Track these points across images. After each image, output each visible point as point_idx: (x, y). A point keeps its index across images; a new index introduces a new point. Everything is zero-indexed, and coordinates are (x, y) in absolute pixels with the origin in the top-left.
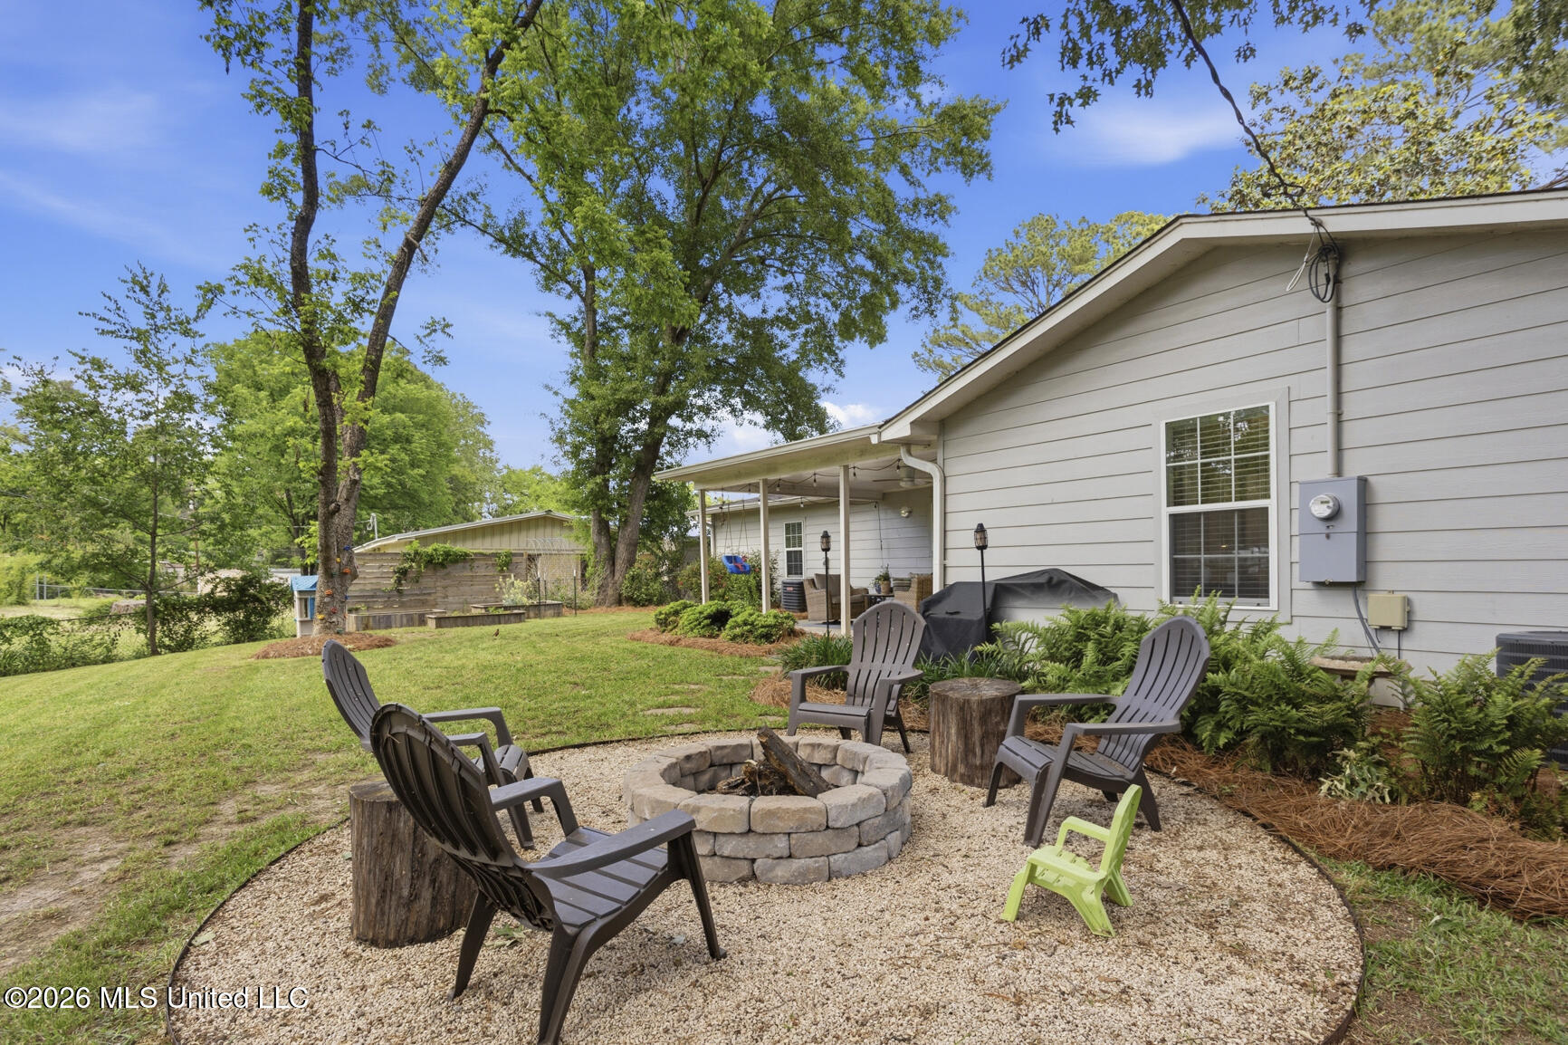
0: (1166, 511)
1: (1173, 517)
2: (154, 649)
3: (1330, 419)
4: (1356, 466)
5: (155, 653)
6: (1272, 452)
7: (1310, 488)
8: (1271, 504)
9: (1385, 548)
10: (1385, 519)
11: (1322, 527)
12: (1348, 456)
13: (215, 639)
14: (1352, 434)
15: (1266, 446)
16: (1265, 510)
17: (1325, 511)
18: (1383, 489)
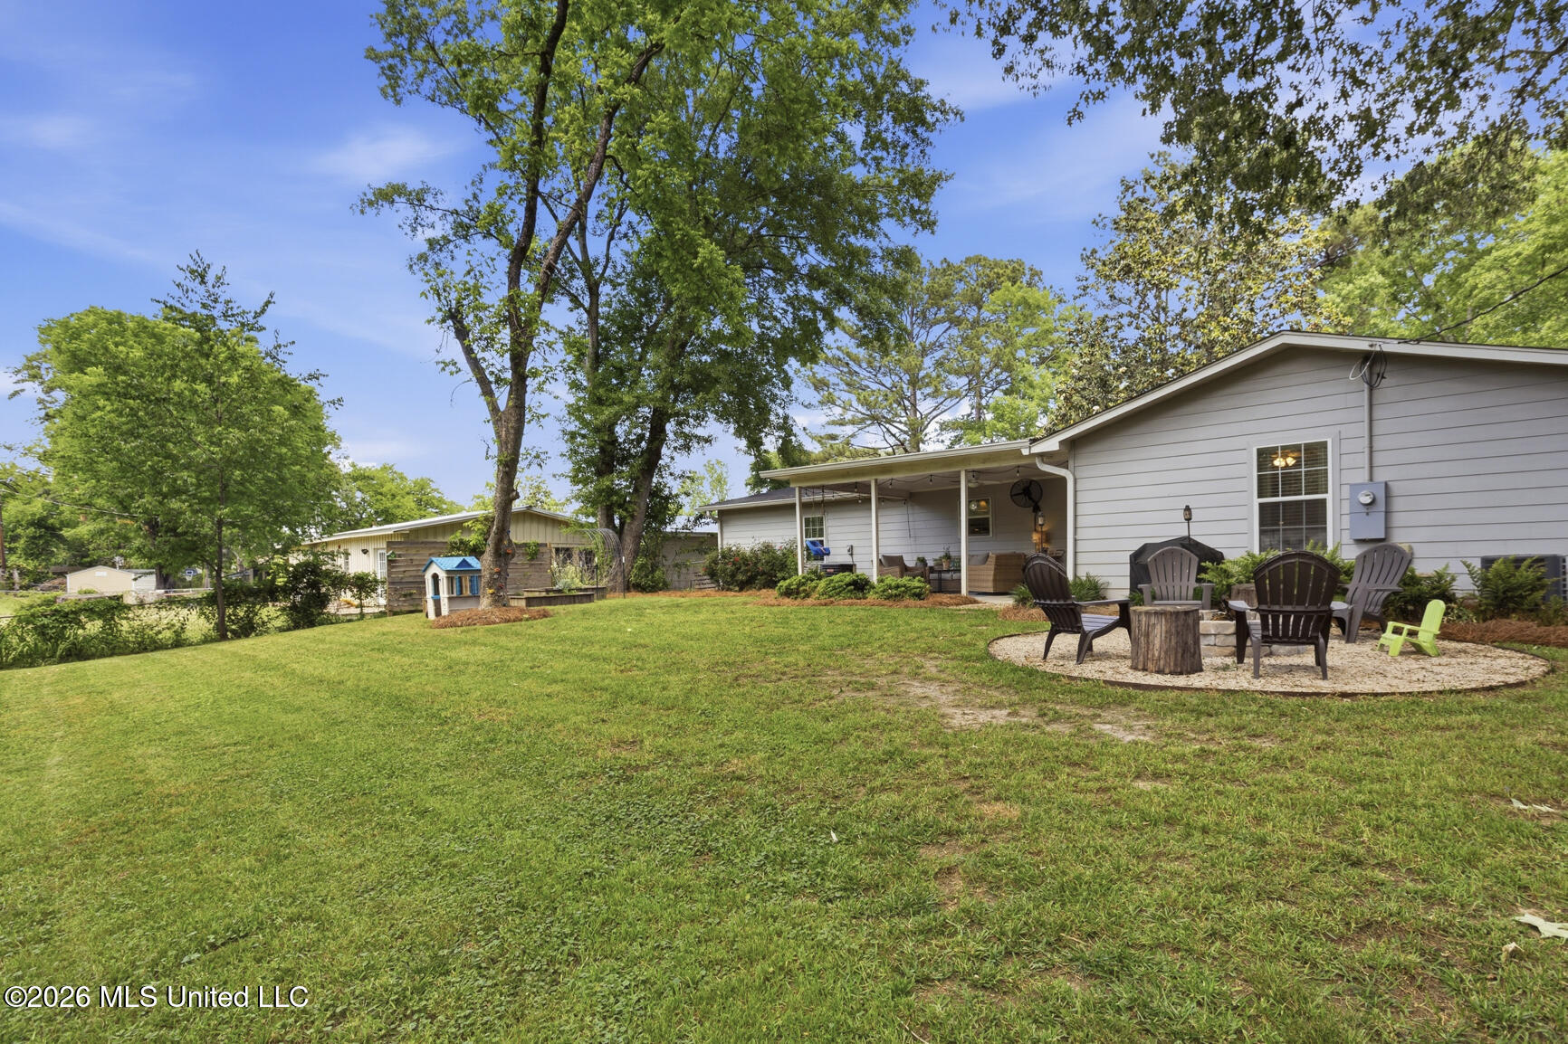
0: (1257, 501)
1: (1262, 506)
2: (222, 634)
3: (1367, 451)
4: (1381, 476)
5: (223, 637)
6: (1330, 467)
7: (1355, 488)
8: (1329, 497)
9: (1398, 519)
10: (1398, 504)
11: (1364, 510)
12: (1376, 470)
13: (278, 623)
14: (1379, 459)
15: (1326, 464)
16: (1324, 501)
17: (1368, 500)
18: (1396, 489)
